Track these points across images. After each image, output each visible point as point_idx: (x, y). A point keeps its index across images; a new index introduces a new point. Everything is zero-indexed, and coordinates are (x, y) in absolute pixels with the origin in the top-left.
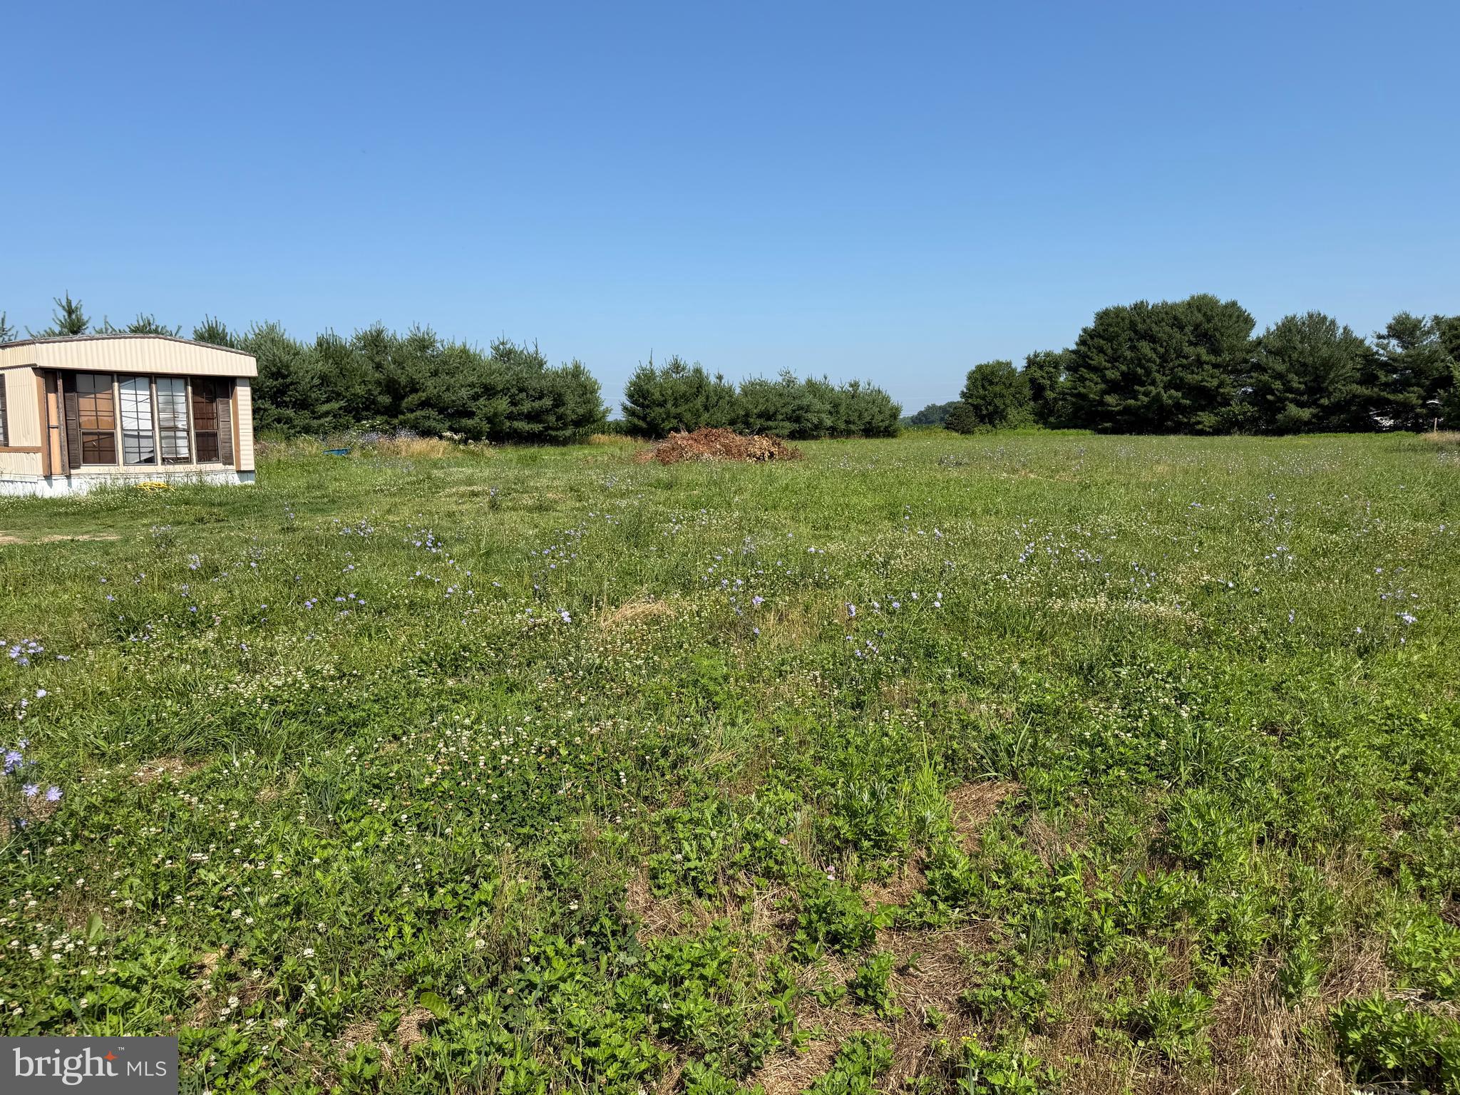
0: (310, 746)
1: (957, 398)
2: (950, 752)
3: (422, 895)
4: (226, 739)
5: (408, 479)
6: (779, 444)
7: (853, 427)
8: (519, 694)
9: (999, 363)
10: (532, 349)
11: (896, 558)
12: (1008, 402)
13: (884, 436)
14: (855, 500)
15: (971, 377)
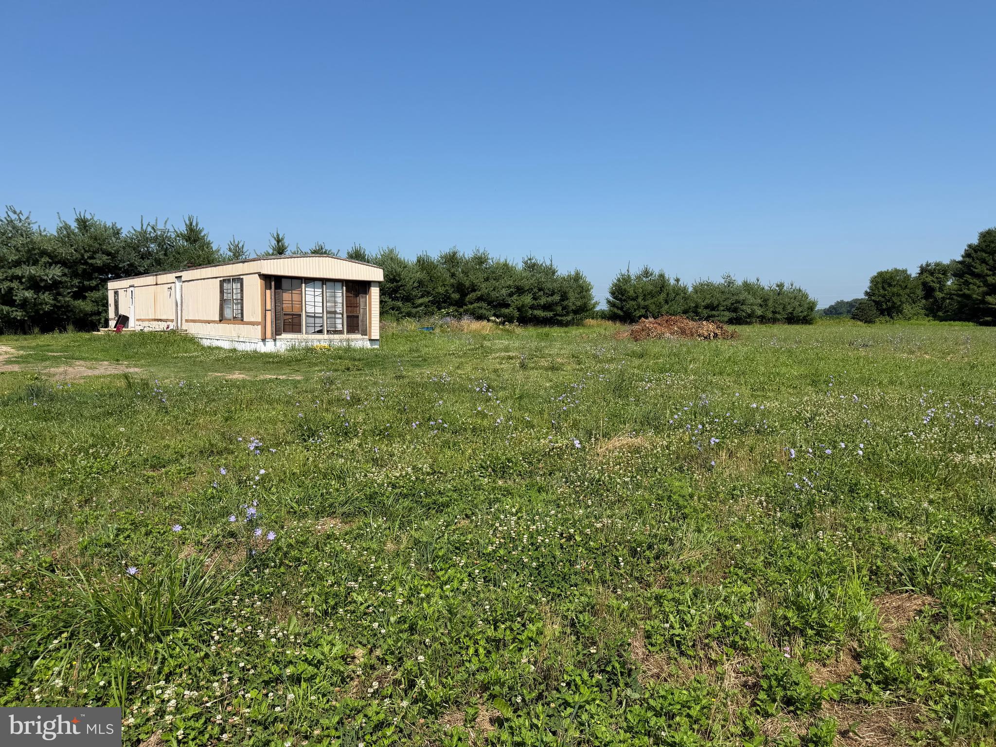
0: (415, 517)
1: (861, 296)
2: (874, 568)
3: (490, 628)
4: (366, 509)
5: (469, 347)
6: (722, 328)
7: (778, 316)
8: (544, 494)
9: (897, 271)
10: (548, 263)
11: (820, 415)
12: (904, 299)
13: (802, 323)
14: (784, 370)
15: (874, 281)
